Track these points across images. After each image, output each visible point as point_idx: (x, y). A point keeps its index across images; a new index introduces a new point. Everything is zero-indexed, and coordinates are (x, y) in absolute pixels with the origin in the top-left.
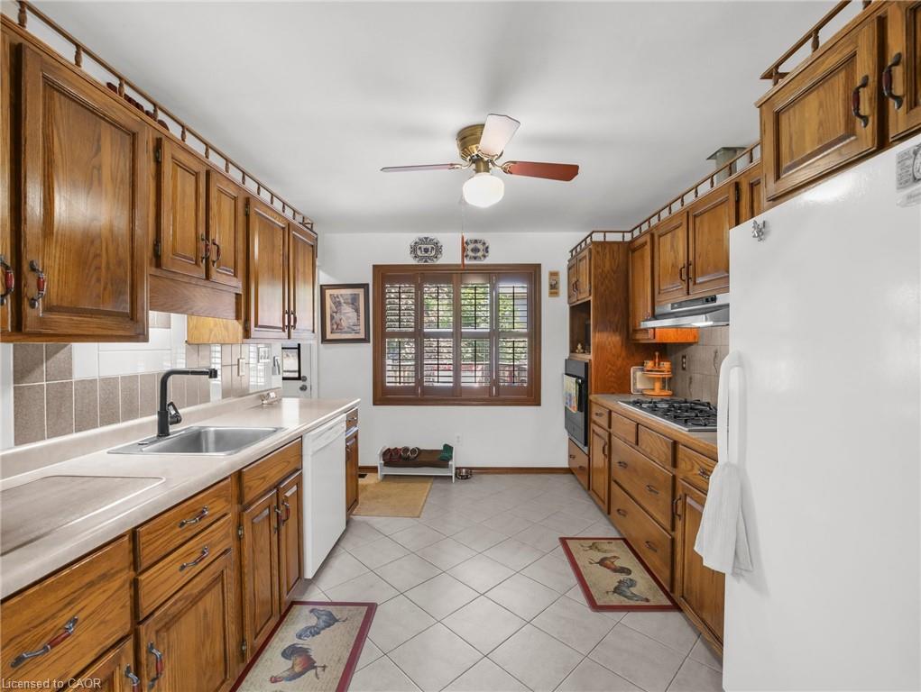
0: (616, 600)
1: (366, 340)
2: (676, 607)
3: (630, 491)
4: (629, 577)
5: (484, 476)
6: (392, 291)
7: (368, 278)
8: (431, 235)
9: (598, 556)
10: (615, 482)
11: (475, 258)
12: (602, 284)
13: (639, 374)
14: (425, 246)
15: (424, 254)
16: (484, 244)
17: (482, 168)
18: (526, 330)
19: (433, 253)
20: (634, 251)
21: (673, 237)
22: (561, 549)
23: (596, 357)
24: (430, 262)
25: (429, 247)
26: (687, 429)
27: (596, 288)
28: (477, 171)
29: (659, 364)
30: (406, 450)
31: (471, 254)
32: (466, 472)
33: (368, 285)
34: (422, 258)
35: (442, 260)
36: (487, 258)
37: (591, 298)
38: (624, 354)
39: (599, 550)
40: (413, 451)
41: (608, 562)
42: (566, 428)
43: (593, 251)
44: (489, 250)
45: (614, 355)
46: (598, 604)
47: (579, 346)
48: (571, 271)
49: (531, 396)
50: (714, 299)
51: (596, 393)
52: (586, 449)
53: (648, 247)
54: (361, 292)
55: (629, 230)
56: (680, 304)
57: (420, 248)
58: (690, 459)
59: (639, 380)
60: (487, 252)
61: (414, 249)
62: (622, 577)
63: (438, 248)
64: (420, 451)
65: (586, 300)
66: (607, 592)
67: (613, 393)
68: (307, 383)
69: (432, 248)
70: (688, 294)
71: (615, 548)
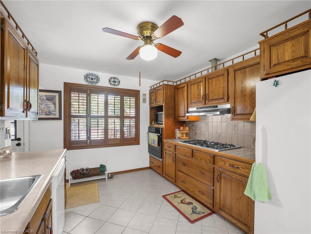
0: (195, 217)
1: (60, 119)
2: (213, 212)
3: (187, 173)
4: (193, 205)
5: (118, 175)
6: (74, 96)
7: (61, 88)
8: (94, 72)
9: (179, 200)
10: (179, 171)
11: (114, 85)
12: (167, 100)
13: (178, 131)
14: (92, 77)
15: (91, 80)
16: (118, 80)
17: (149, 43)
18: (134, 116)
19: (96, 80)
20: (178, 89)
21: (198, 85)
22: (165, 201)
23: (165, 126)
24: (94, 84)
25: (94, 77)
26: (218, 151)
27: (165, 101)
28: (146, 43)
29: (185, 128)
30: (83, 170)
31: (112, 83)
32: (111, 175)
33: (61, 91)
34: (90, 82)
35: (99, 84)
36: (119, 86)
37: (164, 104)
38: (173, 125)
39: (178, 197)
40: (87, 170)
41: (183, 201)
42: (149, 152)
43: (164, 88)
44: (120, 82)
45: (171, 125)
46: (192, 220)
47: (153, 122)
48: (151, 94)
49: (135, 141)
50: (217, 107)
51: (165, 139)
52: (161, 160)
53: (186, 88)
54: (57, 95)
55: (175, 81)
56: (201, 108)
57: (89, 77)
58: (224, 161)
59: (178, 134)
60: (119, 83)
61: (86, 77)
62: (191, 206)
63: (98, 79)
64: (90, 169)
65: (161, 105)
66: (191, 214)
67: (170, 139)
68: (21, 142)
69: (95, 78)
70: (205, 104)
71: (182, 195)
